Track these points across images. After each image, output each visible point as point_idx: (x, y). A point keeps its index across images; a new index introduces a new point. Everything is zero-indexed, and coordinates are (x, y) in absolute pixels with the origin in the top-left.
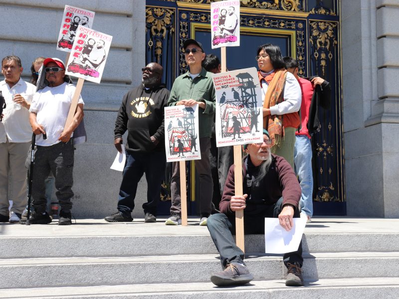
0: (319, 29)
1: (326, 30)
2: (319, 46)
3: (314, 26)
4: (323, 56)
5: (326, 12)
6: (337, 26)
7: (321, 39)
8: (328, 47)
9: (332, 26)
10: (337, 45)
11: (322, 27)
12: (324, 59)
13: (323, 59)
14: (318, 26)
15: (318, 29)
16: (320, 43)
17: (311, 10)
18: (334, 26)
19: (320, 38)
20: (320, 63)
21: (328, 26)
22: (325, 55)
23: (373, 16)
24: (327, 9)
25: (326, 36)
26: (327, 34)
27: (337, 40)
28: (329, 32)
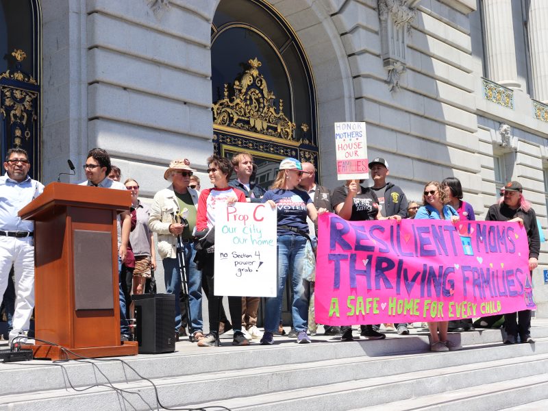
0: (13, 97)
1: (22, 100)
2: (13, 119)
3: (7, 94)
4: (18, 133)
5: (24, 77)
6: (37, 97)
7: (17, 112)
8: (24, 122)
9: (30, 96)
10: (36, 121)
11: (18, 94)
12: (19, 137)
13: (17, 136)
14: (12, 94)
15: (13, 99)
16: (15, 116)
17: (5, 73)
18: (33, 97)
19: (15, 110)
20: (14, 142)
21: (25, 96)
22: (20, 131)
23: (84, 92)
24: (26, 75)
25: (23, 108)
26: (24, 105)
27: (36, 114)
28: (27, 104)
